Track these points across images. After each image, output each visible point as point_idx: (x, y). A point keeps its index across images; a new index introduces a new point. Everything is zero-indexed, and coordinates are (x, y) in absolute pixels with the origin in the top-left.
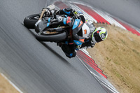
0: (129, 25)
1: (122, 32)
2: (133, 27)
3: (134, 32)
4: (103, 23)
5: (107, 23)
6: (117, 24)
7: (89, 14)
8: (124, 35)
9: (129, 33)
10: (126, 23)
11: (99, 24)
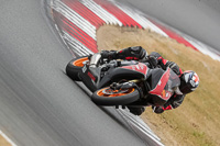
0: (173, 29)
1: (162, 41)
2: (179, 33)
3: (180, 40)
4: (132, 26)
5: (139, 26)
6: (154, 28)
7: (110, 12)
8: (164, 46)
9: (172, 43)
10: (167, 26)
11: (125, 28)
